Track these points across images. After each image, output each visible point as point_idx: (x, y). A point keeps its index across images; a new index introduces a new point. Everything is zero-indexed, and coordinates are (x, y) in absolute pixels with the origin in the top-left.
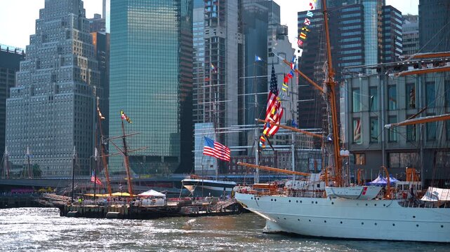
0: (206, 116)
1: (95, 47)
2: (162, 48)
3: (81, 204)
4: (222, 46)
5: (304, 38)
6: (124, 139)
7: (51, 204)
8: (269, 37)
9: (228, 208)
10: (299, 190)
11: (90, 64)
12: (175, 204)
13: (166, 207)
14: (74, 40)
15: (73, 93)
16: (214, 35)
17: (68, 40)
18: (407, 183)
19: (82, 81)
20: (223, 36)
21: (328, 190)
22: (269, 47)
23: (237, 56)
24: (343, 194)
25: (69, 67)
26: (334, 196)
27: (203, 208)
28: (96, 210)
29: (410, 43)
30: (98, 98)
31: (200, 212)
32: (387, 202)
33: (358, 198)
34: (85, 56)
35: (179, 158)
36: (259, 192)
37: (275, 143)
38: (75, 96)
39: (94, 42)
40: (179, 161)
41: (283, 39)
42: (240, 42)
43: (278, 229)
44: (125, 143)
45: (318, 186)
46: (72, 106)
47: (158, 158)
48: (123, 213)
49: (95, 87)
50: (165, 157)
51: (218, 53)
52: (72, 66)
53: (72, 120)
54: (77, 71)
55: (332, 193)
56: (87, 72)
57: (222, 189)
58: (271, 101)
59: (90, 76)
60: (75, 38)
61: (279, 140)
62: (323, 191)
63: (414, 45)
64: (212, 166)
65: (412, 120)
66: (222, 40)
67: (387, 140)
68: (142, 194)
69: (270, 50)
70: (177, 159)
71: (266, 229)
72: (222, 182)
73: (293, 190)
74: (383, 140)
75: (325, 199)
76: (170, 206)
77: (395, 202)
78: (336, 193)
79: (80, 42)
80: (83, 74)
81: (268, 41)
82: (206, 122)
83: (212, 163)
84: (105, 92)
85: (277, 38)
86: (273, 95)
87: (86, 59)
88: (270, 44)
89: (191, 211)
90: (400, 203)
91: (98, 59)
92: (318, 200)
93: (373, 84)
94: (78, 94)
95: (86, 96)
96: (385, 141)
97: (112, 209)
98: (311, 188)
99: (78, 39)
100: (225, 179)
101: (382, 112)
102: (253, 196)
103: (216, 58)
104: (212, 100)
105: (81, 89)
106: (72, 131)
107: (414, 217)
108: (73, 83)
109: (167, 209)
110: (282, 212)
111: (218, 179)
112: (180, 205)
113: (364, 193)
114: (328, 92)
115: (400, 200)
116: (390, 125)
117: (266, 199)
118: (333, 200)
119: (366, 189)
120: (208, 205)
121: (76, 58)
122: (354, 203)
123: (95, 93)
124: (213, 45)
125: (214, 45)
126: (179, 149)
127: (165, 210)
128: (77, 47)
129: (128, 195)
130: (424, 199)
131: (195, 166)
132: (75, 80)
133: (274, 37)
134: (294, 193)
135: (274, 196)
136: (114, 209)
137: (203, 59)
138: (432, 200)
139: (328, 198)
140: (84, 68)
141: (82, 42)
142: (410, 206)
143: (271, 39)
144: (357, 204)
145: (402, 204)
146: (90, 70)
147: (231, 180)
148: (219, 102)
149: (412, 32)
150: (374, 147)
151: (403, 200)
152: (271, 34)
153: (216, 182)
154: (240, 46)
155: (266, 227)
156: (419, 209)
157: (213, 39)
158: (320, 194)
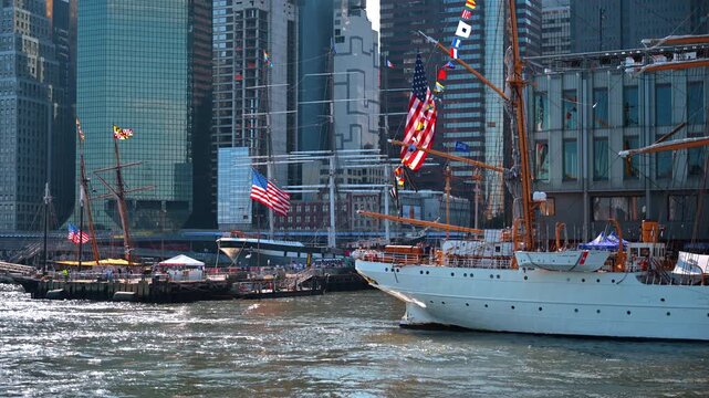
0: (237, 137)
1: (51, 20)
2: (163, 25)
3: (67, 277)
4: (264, 24)
5: (473, 7)
6: (119, 173)
7: (10, 279)
8: (336, 12)
9: (305, 284)
10: (467, 257)
11: (42, 50)
12: (221, 278)
13: (209, 282)
14: (16, 9)
15: (15, 97)
16: (250, 6)
17: (6, 9)
18: (644, 245)
19: (29, 77)
20: (266, 9)
21: (521, 256)
22: (336, 27)
23: (286, 40)
24: (548, 262)
25: (8, 53)
26: (531, 267)
27: (266, 284)
28: (94, 289)
29: (553, 25)
30: (56, 105)
31: (264, 291)
32: (618, 276)
33: (572, 269)
34: (34, 36)
35: (191, 204)
36: (398, 258)
37: (346, 180)
38: (19, 101)
39: (49, 13)
40: (191, 209)
41: (359, 14)
42: (291, 18)
43: (427, 320)
44: (119, 178)
45: (498, 249)
46: (14, 118)
47: (155, 204)
48: (140, 292)
49: (50, 87)
50: (167, 202)
51: (257, 36)
52: (14, 52)
53: (14, 141)
54: (21, 60)
55: (528, 261)
56: (38, 62)
57: (281, 254)
58: (413, 110)
59: (42, 69)
60: (18, 5)
61: (353, 177)
62: (508, 258)
63: (559, 29)
64: (245, 217)
65: (662, 144)
66: (263, 14)
67: (592, 176)
68: (166, 262)
69: (338, 31)
70: (188, 206)
71: (405, 319)
72: (281, 243)
73: (458, 256)
74: (585, 176)
75: (514, 271)
76: (216, 282)
77: (632, 276)
78: (536, 261)
79: (25, 12)
80: (30, 65)
81: (335, 18)
82: (237, 146)
83: (245, 213)
84: (68, 95)
85: (350, 13)
86: (418, 101)
87: (36, 41)
88: (338, 22)
89: (249, 289)
90: (638, 277)
91: (55, 42)
92: (501, 272)
93: (569, 86)
94: (23, 98)
95: (36, 101)
96: (588, 179)
97: (120, 286)
98: (487, 254)
99: (23, 7)
100: (285, 238)
101: (585, 132)
102: (390, 266)
103: (253, 42)
104: (247, 112)
105: (29, 89)
106: (14, 158)
107: (663, 300)
108: (14, 79)
109: (211, 287)
110: (439, 292)
111: (275, 238)
112: (229, 281)
113: (583, 262)
114: (512, 97)
115: (639, 274)
116: (627, 152)
117: (411, 271)
118: (528, 273)
119: (585, 254)
120: (272, 280)
121: (21, 39)
122: (562, 277)
123: (51, 96)
124: (248, 22)
125: (251, 22)
126: (191, 189)
127: (208, 287)
128: (21, 21)
129: (126, 262)
130: (678, 270)
131: (219, 217)
132: (19, 75)
133: (345, 11)
134: (459, 260)
135: (424, 267)
136: (126, 287)
137: (223, 45)
138: (692, 273)
139: (521, 269)
140: (32, 56)
141: (29, 13)
142: (656, 283)
143: (339, 15)
144: (568, 280)
145: (642, 279)
146: (42, 59)
147: (295, 239)
148: (256, 114)
149: (556, 9)
150: (571, 188)
151: (644, 273)
152: (339, 6)
153: (272, 242)
154: (291, 24)
155: (405, 317)
156: (670, 287)
157: (248, 11)
158: (506, 262)
